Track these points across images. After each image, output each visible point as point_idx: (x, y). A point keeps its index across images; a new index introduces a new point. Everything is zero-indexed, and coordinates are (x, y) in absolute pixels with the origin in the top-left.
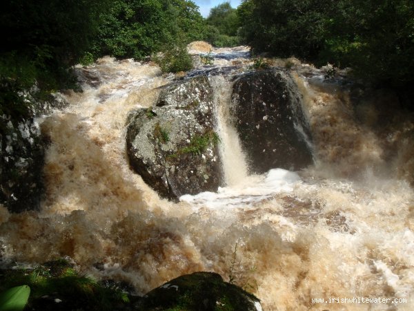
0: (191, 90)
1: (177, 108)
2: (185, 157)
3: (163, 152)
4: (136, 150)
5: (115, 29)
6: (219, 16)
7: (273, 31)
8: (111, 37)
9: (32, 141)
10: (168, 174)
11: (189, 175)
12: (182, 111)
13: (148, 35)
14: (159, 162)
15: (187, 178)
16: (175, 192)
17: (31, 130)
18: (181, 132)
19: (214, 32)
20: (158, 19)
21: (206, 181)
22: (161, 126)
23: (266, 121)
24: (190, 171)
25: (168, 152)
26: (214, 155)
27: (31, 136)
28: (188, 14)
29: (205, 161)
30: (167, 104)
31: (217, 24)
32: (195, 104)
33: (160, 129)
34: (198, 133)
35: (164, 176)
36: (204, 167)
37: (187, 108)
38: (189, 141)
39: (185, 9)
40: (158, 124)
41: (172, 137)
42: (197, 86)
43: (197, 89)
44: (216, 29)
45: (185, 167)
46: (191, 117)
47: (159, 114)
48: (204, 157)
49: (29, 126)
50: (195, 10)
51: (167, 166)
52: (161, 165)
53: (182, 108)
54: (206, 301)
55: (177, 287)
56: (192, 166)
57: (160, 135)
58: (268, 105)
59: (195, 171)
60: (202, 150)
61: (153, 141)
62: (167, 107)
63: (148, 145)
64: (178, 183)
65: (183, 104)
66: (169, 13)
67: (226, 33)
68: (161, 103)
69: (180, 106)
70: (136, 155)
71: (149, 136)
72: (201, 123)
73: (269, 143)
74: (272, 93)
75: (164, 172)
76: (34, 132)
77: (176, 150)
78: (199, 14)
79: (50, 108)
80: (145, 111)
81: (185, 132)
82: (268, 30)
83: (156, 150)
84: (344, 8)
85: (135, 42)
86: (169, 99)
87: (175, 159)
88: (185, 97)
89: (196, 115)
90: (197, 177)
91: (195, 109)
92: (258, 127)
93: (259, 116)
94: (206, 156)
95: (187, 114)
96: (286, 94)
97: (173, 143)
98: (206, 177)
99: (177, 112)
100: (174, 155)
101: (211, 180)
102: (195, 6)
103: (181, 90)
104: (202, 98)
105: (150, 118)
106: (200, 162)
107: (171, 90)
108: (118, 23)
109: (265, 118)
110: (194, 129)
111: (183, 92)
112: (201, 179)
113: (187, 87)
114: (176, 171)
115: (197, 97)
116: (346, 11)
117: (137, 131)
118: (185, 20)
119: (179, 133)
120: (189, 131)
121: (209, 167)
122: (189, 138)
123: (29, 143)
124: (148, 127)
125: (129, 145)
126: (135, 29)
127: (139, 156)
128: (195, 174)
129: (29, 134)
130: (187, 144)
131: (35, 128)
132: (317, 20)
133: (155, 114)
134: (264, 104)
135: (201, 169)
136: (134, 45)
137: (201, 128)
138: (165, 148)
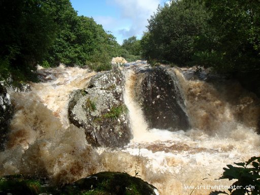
0: (110, 79)
1: (101, 89)
2: (107, 120)
3: (92, 117)
4: (75, 115)
5: (64, 47)
6: (128, 44)
7: (162, 47)
8: (61, 52)
9: (4, 107)
10: (95, 131)
11: (109, 132)
12: (104, 91)
13: (84, 51)
14: (89, 123)
15: (108, 134)
16: (100, 143)
17: (5, 101)
18: (104, 104)
19: (126, 53)
20: (91, 43)
21: (120, 136)
22: (90, 100)
23: (159, 99)
24: (110, 129)
25: (95, 117)
26: (126, 120)
27: (4, 104)
28: (109, 42)
29: (120, 123)
30: (95, 86)
31: (127, 49)
32: (113, 87)
33: (90, 102)
34: (115, 105)
35: (93, 132)
36: (119, 127)
37: (108, 89)
38: (109, 110)
39: (108, 39)
40: (89, 99)
41: (98, 107)
42: (115, 76)
43: (114, 78)
44: (127, 51)
45: (107, 127)
46: (111, 95)
47: (90, 92)
48: (119, 120)
49: (3, 98)
50: (113, 40)
51: (95, 126)
52: (91, 125)
53: (105, 89)
54: (118, 187)
55: (97, 178)
56: (111, 126)
57: (91, 106)
58: (160, 89)
59: (113, 129)
60: (118, 116)
61: (86, 109)
62: (95, 88)
63: (82, 112)
64: (101, 137)
65: (105, 87)
66: (97, 40)
67: (133, 54)
68: (91, 86)
69: (103, 88)
70: (74, 118)
71: (83, 106)
72: (117, 99)
73: (161, 113)
74: (162, 81)
75: (93, 130)
76: (6, 102)
77: (101, 116)
78: (117, 42)
79: (19, 91)
80: (81, 91)
81: (107, 104)
82: (159, 47)
83: (87, 115)
84: (205, 33)
85: (76, 55)
86: (96, 83)
87: (100, 122)
88: (107, 82)
89: (113, 94)
90: (115, 133)
91: (113, 90)
92: (154, 102)
93: (154, 96)
94: (121, 120)
95: (108, 93)
96: (171, 82)
97: (99, 111)
98: (120, 133)
99: (101, 91)
100: (100, 119)
101: (123, 135)
102: (114, 37)
103: (104, 78)
104: (117, 83)
105: (83, 95)
106: (117, 123)
107: (97, 78)
108: (66, 44)
109: (158, 97)
110: (113, 102)
111: (106, 79)
112: (117, 135)
113: (108, 76)
114: (101, 129)
115: (115, 82)
116: (207, 35)
117: (75, 103)
118: (108, 45)
119: (102, 105)
120: (109, 104)
121: (122, 127)
122: (109, 108)
123: (3, 109)
124: (83, 100)
125: (70, 112)
126: (76, 47)
127: (76, 119)
128: (113, 131)
129: (2, 103)
130: (108, 112)
131: (7, 100)
132: (188, 40)
133: (87, 93)
134: (157, 88)
135: (117, 128)
136: (75, 57)
137: (117, 102)
138: (93, 114)
